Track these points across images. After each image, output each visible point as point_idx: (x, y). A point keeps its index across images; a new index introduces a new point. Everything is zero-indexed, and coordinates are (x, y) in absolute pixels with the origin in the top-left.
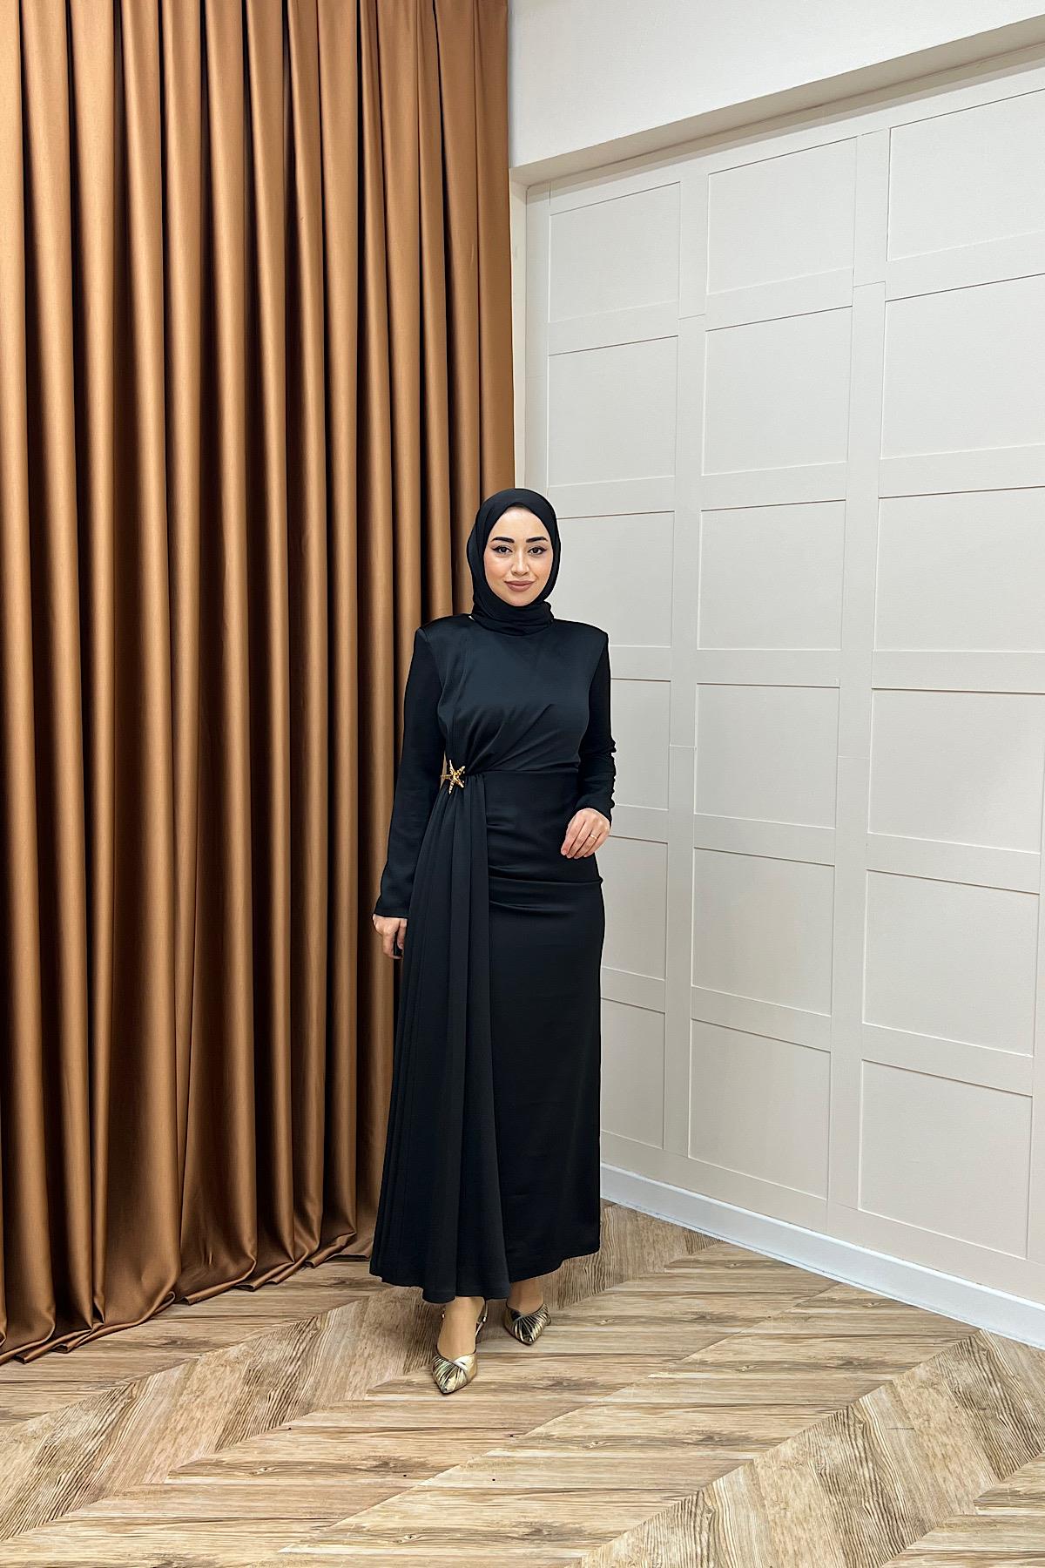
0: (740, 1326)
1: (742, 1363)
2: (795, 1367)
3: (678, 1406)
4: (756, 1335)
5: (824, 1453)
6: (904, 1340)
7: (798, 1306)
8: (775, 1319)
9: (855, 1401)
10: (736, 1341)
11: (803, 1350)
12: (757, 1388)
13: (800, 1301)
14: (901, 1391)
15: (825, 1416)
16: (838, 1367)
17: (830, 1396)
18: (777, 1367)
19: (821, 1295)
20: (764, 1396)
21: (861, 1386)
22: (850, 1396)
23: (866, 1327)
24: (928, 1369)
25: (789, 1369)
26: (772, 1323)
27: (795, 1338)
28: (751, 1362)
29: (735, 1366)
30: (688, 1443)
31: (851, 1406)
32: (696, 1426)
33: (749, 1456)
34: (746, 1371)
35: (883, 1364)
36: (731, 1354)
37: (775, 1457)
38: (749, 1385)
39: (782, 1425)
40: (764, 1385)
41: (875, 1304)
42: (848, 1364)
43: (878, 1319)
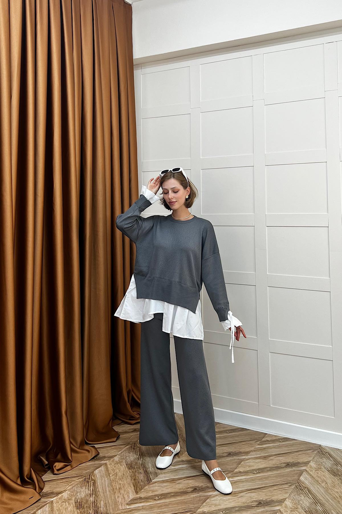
0: (244, 456)
1: (253, 470)
2: (271, 469)
3: (242, 492)
4: (252, 458)
5: (301, 503)
6: (300, 453)
7: (259, 445)
8: (254, 451)
9: (299, 479)
10: (247, 462)
11: (270, 462)
12: (264, 480)
13: (258, 443)
14: (311, 473)
15: (293, 487)
16: (286, 467)
17: (289, 479)
18: (266, 470)
19: (264, 439)
20: (269, 482)
21: (297, 473)
22: (296, 477)
23: (285, 450)
24: (314, 463)
25: (270, 470)
26: (254, 453)
27: (265, 458)
28: (256, 469)
29: (252, 472)
30: (254, 507)
31: (298, 481)
32: (253, 499)
33: (278, 508)
34: (257, 473)
35: (299, 463)
36: (247, 467)
37: (286, 507)
38: (261, 479)
39: (281, 493)
40: (266, 478)
41: (283, 440)
42: (288, 465)
43: (286, 446)
